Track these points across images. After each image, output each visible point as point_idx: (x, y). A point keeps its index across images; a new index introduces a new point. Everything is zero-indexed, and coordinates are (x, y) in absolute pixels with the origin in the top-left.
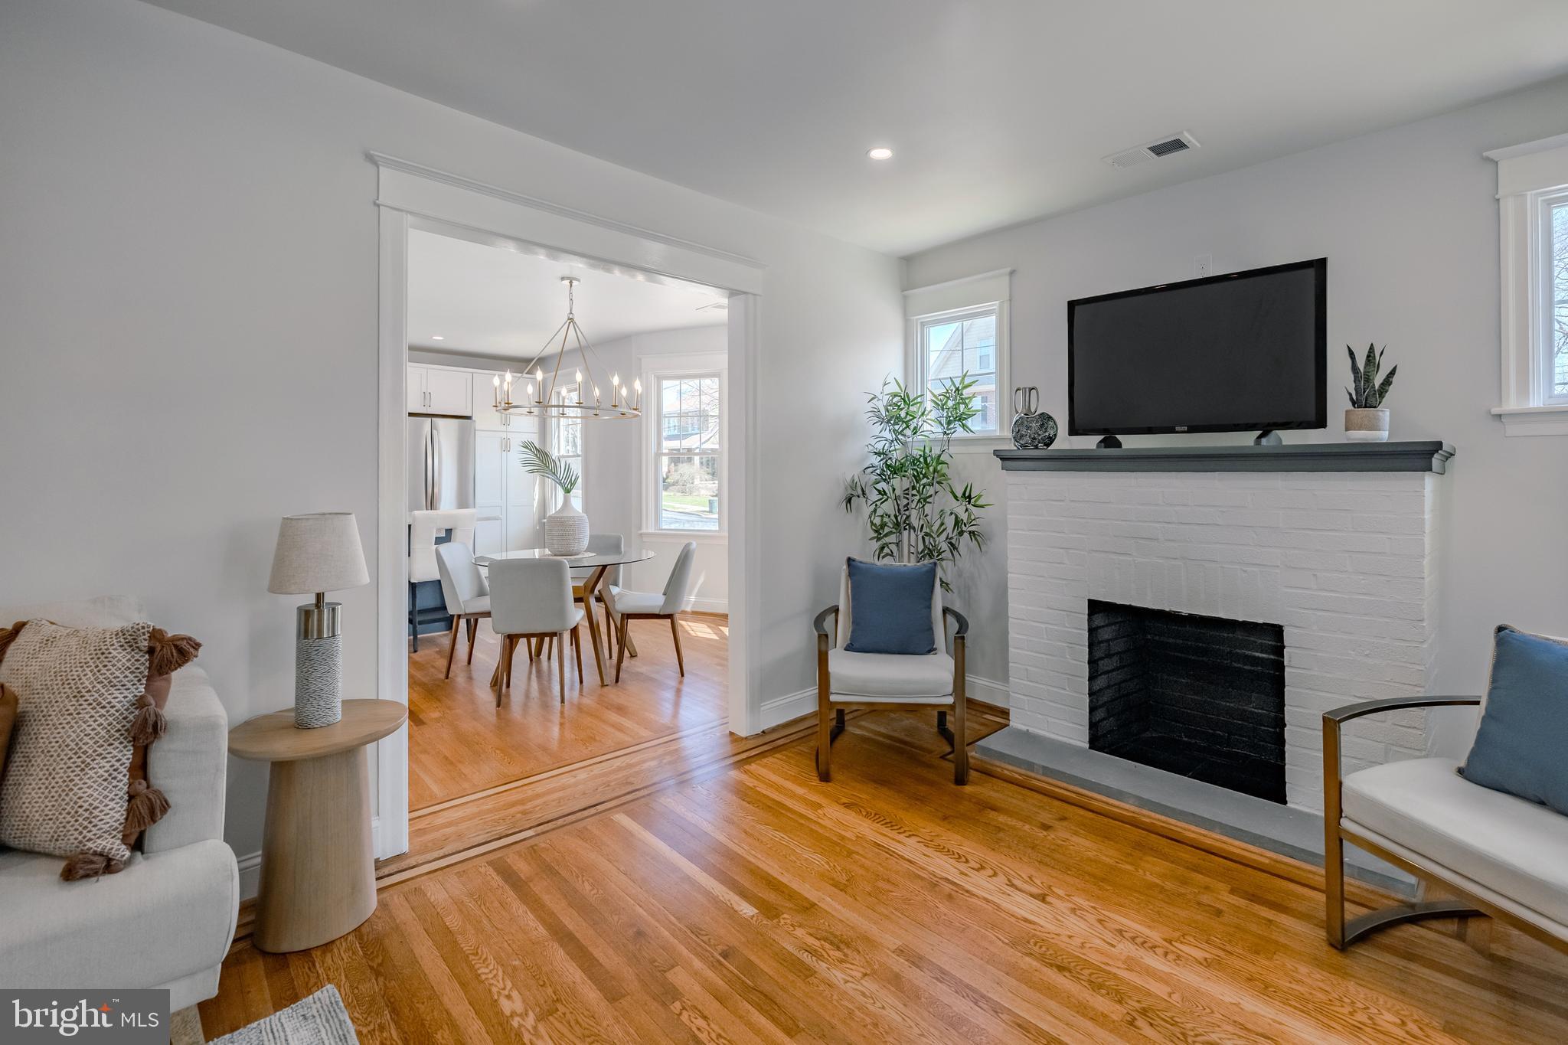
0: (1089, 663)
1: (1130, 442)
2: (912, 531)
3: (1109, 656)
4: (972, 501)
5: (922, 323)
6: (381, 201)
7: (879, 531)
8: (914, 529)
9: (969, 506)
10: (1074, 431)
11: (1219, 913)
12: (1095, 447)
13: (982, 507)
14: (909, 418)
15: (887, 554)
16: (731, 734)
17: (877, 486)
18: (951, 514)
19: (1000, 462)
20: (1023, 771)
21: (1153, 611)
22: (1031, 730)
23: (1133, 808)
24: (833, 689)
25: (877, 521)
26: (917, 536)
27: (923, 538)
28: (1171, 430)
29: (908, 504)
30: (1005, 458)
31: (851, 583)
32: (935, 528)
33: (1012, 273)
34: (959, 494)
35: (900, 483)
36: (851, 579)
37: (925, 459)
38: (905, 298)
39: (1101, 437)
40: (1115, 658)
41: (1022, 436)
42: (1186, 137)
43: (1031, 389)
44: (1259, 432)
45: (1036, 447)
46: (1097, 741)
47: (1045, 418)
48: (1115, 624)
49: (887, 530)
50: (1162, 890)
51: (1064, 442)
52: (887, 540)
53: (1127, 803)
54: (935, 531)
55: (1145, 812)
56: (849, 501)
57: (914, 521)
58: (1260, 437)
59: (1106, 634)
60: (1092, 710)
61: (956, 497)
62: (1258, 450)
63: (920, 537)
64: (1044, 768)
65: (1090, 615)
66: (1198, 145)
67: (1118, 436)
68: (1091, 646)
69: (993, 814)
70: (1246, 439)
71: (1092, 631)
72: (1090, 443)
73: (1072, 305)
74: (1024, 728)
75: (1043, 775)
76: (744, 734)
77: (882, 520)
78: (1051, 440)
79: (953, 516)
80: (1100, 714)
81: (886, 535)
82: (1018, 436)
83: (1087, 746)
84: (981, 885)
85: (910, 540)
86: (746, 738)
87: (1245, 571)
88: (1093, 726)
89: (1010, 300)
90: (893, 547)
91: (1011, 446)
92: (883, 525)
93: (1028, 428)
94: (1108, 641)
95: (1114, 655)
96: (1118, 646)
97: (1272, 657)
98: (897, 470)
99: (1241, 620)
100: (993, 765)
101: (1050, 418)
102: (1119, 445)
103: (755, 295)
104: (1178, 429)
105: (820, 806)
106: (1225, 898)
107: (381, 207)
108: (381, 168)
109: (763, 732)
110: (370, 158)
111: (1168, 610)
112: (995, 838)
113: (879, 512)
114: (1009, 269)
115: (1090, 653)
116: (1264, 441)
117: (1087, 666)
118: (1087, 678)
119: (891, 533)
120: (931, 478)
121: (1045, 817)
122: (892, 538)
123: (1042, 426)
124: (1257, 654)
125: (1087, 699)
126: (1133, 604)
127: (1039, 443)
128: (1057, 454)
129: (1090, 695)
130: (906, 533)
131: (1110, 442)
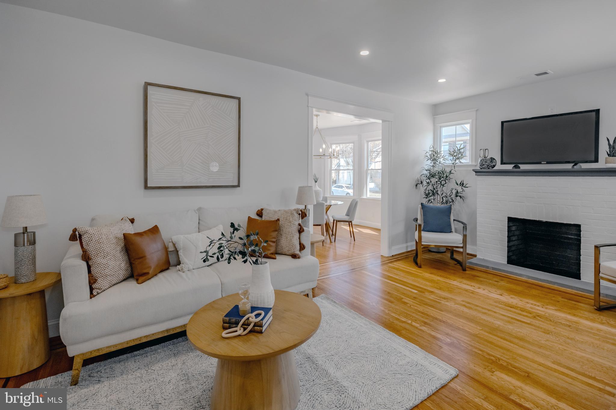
0: (508, 237)
1: (523, 167)
2: (438, 195)
3: (514, 236)
4: (464, 185)
5: (440, 126)
6: (309, 106)
7: (427, 195)
8: (439, 195)
9: (463, 187)
10: (502, 163)
11: (558, 301)
12: (511, 168)
13: (467, 187)
14: (437, 158)
15: (430, 203)
16: (382, 256)
17: (427, 181)
18: (455, 190)
19: (475, 173)
20: (485, 269)
21: (532, 220)
22: (485, 258)
23: (526, 279)
24: (423, 241)
25: (427, 192)
26: (440, 197)
27: (442, 198)
28: (540, 163)
29: (437, 187)
30: (476, 172)
31: (423, 211)
32: (448, 194)
33: (477, 110)
34: (459, 183)
35: (434, 180)
36: (423, 209)
37: (443, 172)
38: (434, 118)
39: (514, 165)
40: (516, 237)
41: (483, 165)
42: (549, 71)
43: (486, 150)
44: (573, 164)
45: (489, 168)
46: (510, 261)
47: (492, 159)
48: (516, 225)
49: (430, 195)
50: (539, 296)
51: (499, 167)
52: (430, 198)
53: (524, 277)
54: (448, 195)
55: (530, 280)
56: (416, 186)
57: (439, 192)
58: (574, 165)
59: (514, 228)
60: (508, 252)
61: (457, 184)
62: (573, 170)
63: (441, 197)
64: (492, 268)
65: (508, 222)
66: (553, 73)
67: (519, 165)
68: (508, 231)
69: (478, 278)
70: (569, 166)
71: (509, 227)
72: (510, 167)
73: (503, 123)
74: (482, 258)
75: (493, 270)
76: (387, 256)
77: (428, 192)
78: (494, 166)
79: (456, 190)
80: (511, 254)
81: (430, 196)
82: (482, 165)
83: (507, 263)
84: (481, 291)
85: (438, 198)
86: (388, 257)
87: (567, 208)
88: (508, 257)
89: (476, 119)
90: (432, 200)
91: (478, 168)
92: (429, 193)
93: (486, 162)
94: (513, 231)
95: (516, 235)
96: (517, 233)
97: (576, 237)
98: (432, 176)
99: (565, 223)
100: (474, 267)
101: (494, 159)
102: (519, 168)
103: (391, 121)
104: (542, 163)
105: (422, 273)
106: (560, 299)
107: (309, 107)
108: (309, 97)
109: (392, 256)
110: (307, 95)
111: (538, 220)
112: (481, 282)
113: (428, 189)
114: (476, 109)
115: (508, 234)
116: (575, 167)
117: (507, 238)
118: (507, 242)
119: (431, 196)
120: (445, 178)
121: (497, 280)
122: (432, 197)
123: (491, 161)
124: (570, 236)
125: (507, 248)
126: (525, 218)
127: (490, 167)
128: (495, 171)
129: (508, 247)
130: (436, 196)
131: (516, 167)
